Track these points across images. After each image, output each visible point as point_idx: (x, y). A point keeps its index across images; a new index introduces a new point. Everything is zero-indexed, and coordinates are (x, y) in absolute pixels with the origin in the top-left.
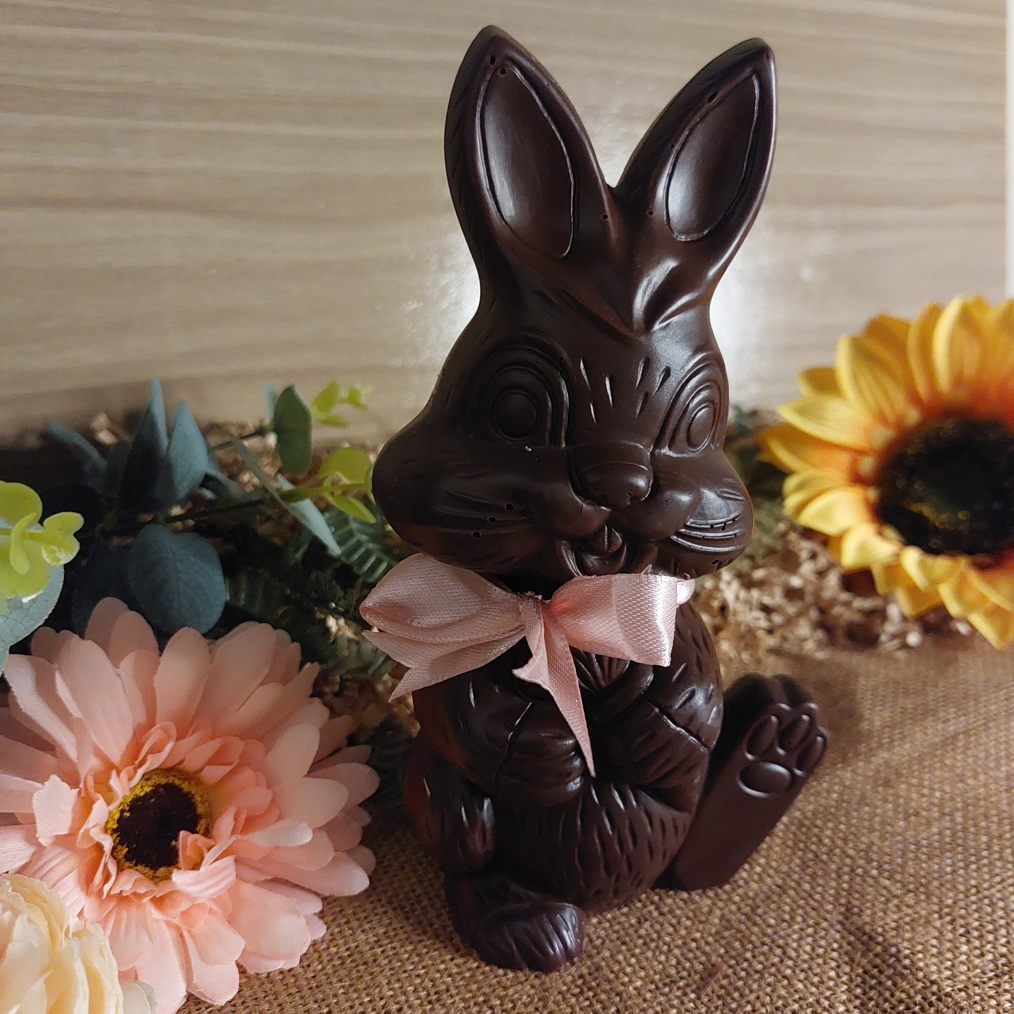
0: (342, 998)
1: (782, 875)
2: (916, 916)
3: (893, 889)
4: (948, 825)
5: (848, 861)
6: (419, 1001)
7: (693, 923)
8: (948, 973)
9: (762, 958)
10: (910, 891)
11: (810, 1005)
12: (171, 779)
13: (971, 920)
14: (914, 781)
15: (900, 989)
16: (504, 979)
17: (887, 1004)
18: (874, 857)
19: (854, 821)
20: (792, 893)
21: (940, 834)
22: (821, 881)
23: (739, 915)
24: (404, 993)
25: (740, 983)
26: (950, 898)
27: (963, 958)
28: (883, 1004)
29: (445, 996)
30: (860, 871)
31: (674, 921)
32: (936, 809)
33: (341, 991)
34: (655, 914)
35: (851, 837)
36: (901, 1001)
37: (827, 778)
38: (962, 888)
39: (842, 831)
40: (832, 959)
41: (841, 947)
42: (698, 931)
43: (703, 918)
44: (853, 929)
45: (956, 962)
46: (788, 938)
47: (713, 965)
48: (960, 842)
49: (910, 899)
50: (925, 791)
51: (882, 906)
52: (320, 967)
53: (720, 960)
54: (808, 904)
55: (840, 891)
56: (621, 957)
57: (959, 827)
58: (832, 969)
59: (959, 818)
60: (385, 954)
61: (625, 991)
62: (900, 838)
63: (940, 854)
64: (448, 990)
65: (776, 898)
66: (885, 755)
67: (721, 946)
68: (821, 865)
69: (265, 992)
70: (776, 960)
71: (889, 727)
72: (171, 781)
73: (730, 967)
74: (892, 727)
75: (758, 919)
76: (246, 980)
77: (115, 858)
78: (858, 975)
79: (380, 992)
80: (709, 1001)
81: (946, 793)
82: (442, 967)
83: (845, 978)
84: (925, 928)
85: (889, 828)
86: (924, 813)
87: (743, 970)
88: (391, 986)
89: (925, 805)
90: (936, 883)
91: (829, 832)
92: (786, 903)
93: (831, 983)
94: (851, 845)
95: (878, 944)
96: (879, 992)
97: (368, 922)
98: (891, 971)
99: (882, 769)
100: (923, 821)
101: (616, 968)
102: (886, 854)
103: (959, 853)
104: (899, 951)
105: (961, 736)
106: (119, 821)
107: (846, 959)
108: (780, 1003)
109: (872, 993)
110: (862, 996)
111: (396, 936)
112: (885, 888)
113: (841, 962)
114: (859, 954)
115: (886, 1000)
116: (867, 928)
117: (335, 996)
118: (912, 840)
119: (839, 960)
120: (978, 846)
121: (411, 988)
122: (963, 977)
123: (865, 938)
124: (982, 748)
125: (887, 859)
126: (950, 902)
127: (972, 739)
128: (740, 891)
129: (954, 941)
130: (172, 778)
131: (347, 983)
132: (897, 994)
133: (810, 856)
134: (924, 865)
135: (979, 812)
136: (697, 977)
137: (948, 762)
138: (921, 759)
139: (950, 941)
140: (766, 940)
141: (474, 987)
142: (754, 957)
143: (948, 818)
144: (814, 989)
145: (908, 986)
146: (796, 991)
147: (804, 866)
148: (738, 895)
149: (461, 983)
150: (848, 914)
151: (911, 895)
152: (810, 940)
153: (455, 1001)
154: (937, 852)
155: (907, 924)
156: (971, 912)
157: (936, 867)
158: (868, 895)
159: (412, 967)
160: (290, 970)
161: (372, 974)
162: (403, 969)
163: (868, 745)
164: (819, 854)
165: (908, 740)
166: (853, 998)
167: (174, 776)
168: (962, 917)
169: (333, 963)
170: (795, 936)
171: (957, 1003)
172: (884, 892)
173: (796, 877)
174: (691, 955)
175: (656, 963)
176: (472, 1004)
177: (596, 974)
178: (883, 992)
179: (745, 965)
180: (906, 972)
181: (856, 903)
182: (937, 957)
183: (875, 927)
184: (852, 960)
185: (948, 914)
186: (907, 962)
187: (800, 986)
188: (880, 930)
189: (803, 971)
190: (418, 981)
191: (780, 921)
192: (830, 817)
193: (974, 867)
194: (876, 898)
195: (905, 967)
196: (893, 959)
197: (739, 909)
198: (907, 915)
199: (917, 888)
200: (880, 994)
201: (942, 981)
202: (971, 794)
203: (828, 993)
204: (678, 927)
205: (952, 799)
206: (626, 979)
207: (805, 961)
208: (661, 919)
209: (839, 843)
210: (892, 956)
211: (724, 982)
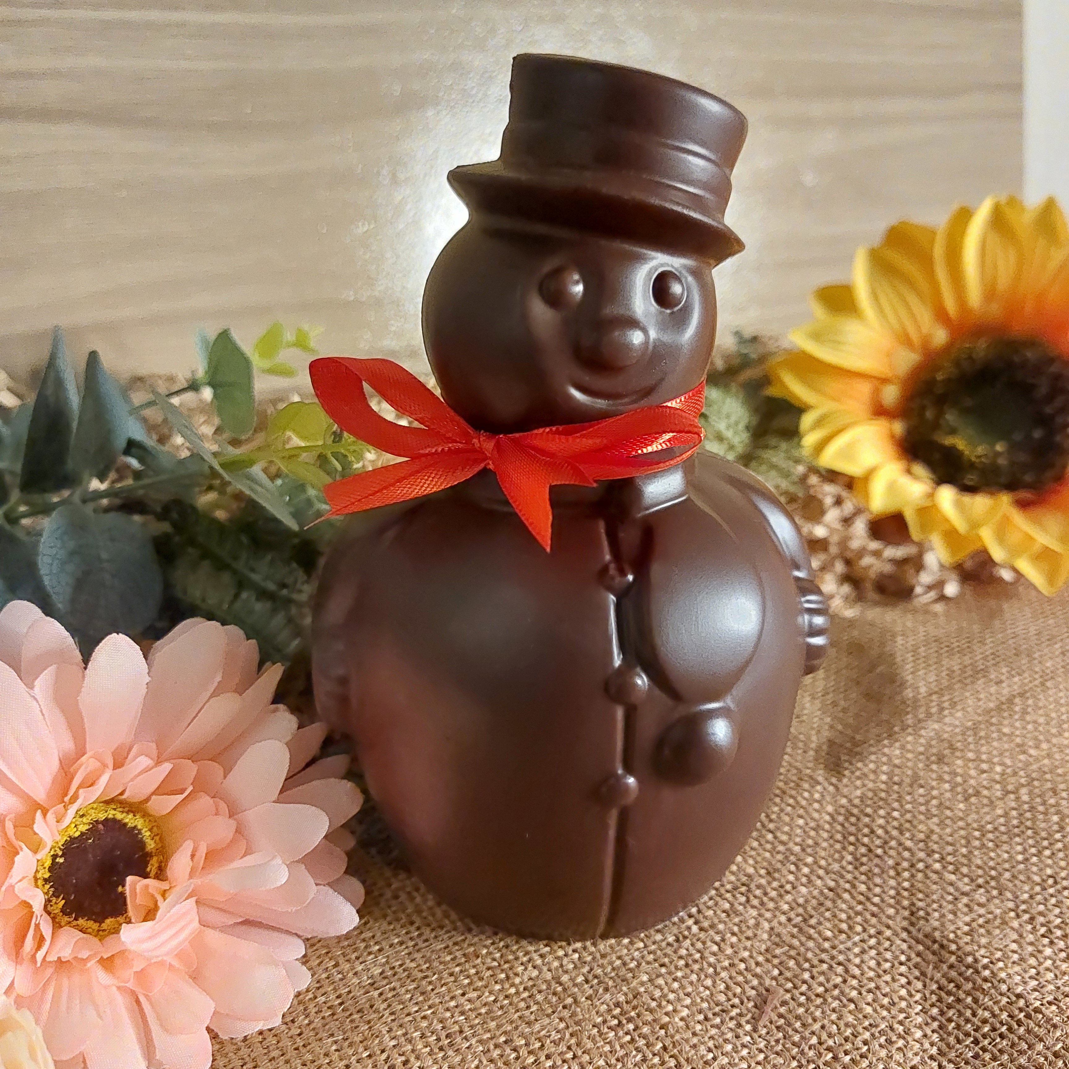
0: (335, 1056)
1: (834, 876)
2: (990, 916)
3: (960, 884)
4: (1013, 804)
5: (906, 854)
6: (428, 1049)
7: (740, 940)
8: (1034, 983)
9: (822, 979)
10: (980, 886)
11: (882, 1033)
12: (111, 814)
13: (1052, 918)
14: (971, 755)
15: (983, 1007)
16: (527, 1013)
17: (969, 1026)
18: (935, 847)
19: (909, 807)
20: (846, 896)
21: (1006, 815)
22: (878, 880)
23: (790, 928)
24: (410, 1041)
25: (801, 1010)
26: (1026, 892)
27: (1049, 963)
28: (964, 1026)
29: (459, 1039)
30: (921, 866)
31: (718, 938)
32: (998, 786)
33: (334, 1047)
34: (695, 929)
35: (907, 825)
36: (985, 1021)
37: (873, 757)
38: (1037, 879)
39: (896, 819)
40: (901, 975)
41: (909, 959)
42: (745, 949)
43: (750, 933)
44: (920, 936)
45: (1041, 969)
46: (848, 953)
47: (767, 990)
48: (1029, 823)
49: (980, 896)
50: (985, 766)
51: (950, 907)
52: (306, 1022)
53: (774, 983)
54: (866, 910)
55: (902, 891)
56: (661, 981)
57: (1026, 807)
58: (903, 986)
59: (1024, 795)
60: (383, 997)
61: (669, 1022)
62: (961, 824)
63: (1008, 840)
64: (461, 1032)
65: (829, 904)
66: (936, 726)
67: (775, 966)
68: (876, 861)
69: (243, 1059)
70: (839, 980)
71: (936, 693)
72: (110, 816)
73: (787, 991)
74: (940, 693)
75: (812, 931)
76: (217, 1047)
77: (49, 913)
78: (932, 992)
79: (381, 1043)
80: (768, 1033)
81: (1008, 767)
82: (453, 1004)
83: (918, 997)
84: (1002, 930)
85: (948, 813)
86: (985, 792)
87: (802, 994)
88: (393, 1034)
89: (985, 783)
90: (1007, 875)
91: (881, 821)
92: (841, 910)
93: (903, 1004)
94: (908, 835)
95: (952, 953)
96: (959, 1011)
97: (361, 963)
98: (970, 985)
99: (933, 743)
100: (985, 801)
101: (657, 993)
102: (948, 843)
103: (1029, 837)
104: (976, 961)
105: (1017, 700)
106: (50, 870)
107: (917, 973)
108: (848, 1032)
109: (951, 1013)
110: (939, 1017)
111: (394, 975)
112: (951, 884)
113: (911, 978)
114: (931, 967)
115: (967, 1021)
116: (937, 934)
117: (326, 1055)
118: (975, 825)
119: (908, 975)
120: (1050, 827)
121: (417, 1034)
122: (1051, 987)
123: (936, 946)
124: (1041, 712)
125: (950, 849)
126: (1026, 896)
127: (1030, 702)
128: (789, 898)
129: (1036, 943)
130: (113, 812)
131: (341, 1037)
132: (980, 1012)
133: (863, 850)
134: (992, 854)
135: (1045, 787)
136: (751, 1004)
137: (1006, 730)
138: (975, 729)
139: (1031, 944)
140: (824, 956)
141: (493, 1024)
142: (813, 977)
143: (1012, 796)
144: (885, 1013)
145: (991, 1003)
146: (865, 1017)
147: (857, 862)
148: (787, 903)
149: (477, 1021)
150: (913, 919)
151: (982, 890)
152: (873, 953)
153: (471, 1045)
154: (1005, 838)
155: (980, 926)
156: (1050, 907)
157: (1006, 856)
158: (933, 894)
159: (416, 1009)
160: (270, 1030)
161: (369, 1022)
162: (406, 1011)
163: (916, 716)
164: (873, 848)
165: (959, 707)
166: (929, 1021)
167: (115, 809)
168: (1041, 914)
169: (322, 1014)
170: (857, 950)
171: (1049, 1020)
172: (951, 889)
173: (849, 877)
174: (740, 979)
175: (702, 989)
176: (492, 1047)
177: (635, 1002)
178: (963, 1010)
179: (804, 988)
180: (986, 986)
181: (920, 904)
182: (1019, 965)
183: (946, 933)
184: (923, 974)
185: (1025, 911)
186: (987, 973)
187: (869, 1010)
188: (952, 936)
189: (869, 991)
190: (424, 1024)
191: (837, 933)
192: (881, 803)
193: (1047, 853)
194: (942, 897)
195: (985, 980)
196: (971, 971)
197: (789, 920)
198: (980, 916)
199: (987, 882)
200: (960, 1014)
201: (1028, 993)
202: (1035, 767)
203: (902, 1016)
204: (722, 944)
205: (1015, 774)
206: (670, 1008)
207: (870, 979)
208: (702, 935)
209: (895, 833)
210: (968, 967)
211: (782, 1010)
